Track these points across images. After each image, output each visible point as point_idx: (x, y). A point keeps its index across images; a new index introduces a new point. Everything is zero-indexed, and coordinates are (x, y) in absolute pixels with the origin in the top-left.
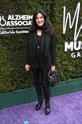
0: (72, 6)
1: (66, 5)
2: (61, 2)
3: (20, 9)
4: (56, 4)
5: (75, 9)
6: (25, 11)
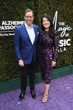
0: (52, 14)
1: (47, 13)
2: (43, 11)
3: (11, 17)
4: (39, 12)
5: (54, 16)
6: (15, 18)
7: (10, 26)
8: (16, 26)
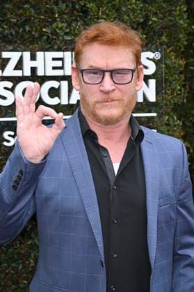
3: (27, 21)
6: (54, 33)
7: (16, 80)
8: (55, 84)
